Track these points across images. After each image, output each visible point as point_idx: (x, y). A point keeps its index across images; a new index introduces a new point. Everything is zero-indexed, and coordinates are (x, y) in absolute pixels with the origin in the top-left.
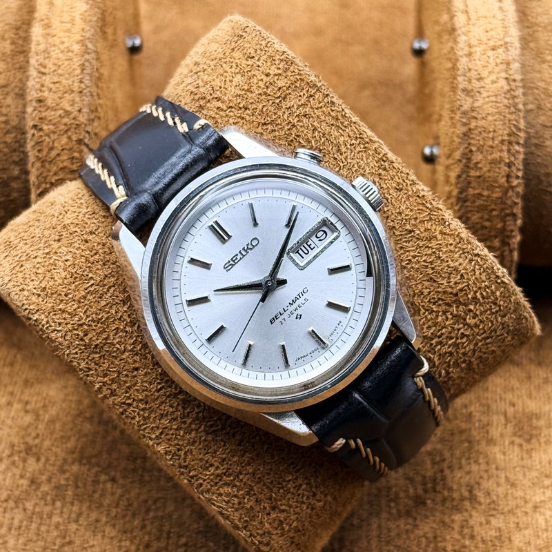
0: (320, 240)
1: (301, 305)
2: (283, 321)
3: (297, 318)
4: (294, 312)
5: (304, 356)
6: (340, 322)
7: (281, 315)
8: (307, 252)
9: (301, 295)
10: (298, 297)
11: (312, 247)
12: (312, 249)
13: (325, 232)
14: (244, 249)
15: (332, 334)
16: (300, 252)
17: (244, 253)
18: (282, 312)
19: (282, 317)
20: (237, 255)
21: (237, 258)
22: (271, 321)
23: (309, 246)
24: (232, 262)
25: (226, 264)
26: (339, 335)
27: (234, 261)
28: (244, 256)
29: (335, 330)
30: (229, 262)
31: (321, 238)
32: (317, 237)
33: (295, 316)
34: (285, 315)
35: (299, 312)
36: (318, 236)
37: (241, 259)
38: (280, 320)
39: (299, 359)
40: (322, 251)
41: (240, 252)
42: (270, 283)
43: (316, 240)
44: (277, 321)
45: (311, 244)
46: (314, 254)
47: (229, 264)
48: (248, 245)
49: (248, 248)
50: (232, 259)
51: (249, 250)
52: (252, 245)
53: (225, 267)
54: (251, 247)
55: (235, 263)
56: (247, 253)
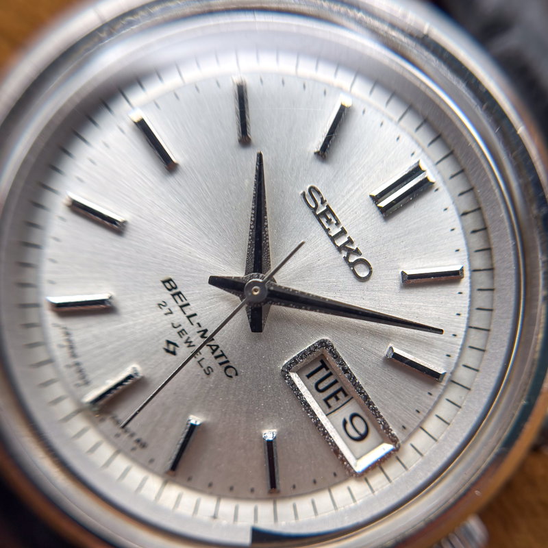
0: (345, 423)
1: (199, 358)
2: (166, 310)
3: (169, 342)
4: (185, 338)
6: (144, 446)
7: (181, 307)
8: (321, 386)
9: (223, 359)
10: (218, 353)
11: (332, 401)
12: (326, 400)
13: (362, 437)
14: (350, 241)
16: (323, 373)
17: (340, 242)
18: (189, 311)
19: (176, 309)
20: (338, 224)
21: (329, 221)
22: (169, 281)
23: (334, 395)
24: (322, 209)
25: (319, 193)
26: (113, 438)
27: (324, 214)
28: (333, 239)
30: (323, 202)
31: (349, 426)
32: (353, 416)
33: (174, 337)
34: (179, 317)
35: (182, 350)
36: (357, 421)
37: (327, 231)
38: (171, 302)
39: (67, 334)
40: (318, 424)
42: (256, 290)
43: (345, 412)
44: (167, 296)
45: (337, 399)
46: (314, 405)
47: (319, 202)
48: (357, 252)
49: (350, 252)
50: (329, 209)
51: (344, 254)
52: (357, 262)
53: (312, 189)
54: (353, 259)
55: (318, 217)
56: (340, 249)
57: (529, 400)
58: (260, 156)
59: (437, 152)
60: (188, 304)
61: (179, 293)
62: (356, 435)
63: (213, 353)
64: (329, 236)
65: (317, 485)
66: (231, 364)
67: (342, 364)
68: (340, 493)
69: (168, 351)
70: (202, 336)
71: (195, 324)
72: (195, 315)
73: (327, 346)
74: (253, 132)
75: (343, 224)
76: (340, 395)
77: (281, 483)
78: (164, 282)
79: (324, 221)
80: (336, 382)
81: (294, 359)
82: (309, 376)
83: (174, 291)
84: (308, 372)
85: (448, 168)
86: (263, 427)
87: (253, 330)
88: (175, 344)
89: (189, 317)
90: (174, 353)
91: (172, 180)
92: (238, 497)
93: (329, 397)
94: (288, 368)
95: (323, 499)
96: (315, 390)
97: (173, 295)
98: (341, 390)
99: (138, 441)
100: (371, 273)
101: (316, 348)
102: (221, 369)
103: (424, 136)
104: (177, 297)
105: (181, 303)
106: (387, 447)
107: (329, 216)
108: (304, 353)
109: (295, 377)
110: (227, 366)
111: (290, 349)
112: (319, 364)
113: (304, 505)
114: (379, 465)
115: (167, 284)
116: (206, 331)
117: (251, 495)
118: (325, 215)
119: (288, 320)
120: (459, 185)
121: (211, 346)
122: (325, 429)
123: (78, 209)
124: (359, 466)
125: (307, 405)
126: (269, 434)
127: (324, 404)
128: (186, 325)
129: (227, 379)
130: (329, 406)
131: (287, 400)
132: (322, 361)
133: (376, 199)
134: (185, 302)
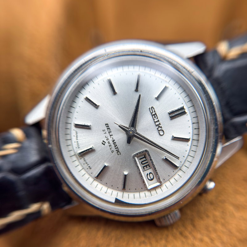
0: (147, 174)
1: (111, 147)
2: (104, 132)
3: (103, 141)
4: (108, 141)
5: (77, 137)
6: (90, 168)
7: (109, 132)
8: (143, 163)
9: (117, 149)
10: (116, 147)
11: (145, 168)
12: (143, 167)
13: (152, 180)
14: (160, 124)
15: (85, 160)
16: (144, 159)
17: (157, 123)
19: (107, 133)
20: (157, 118)
21: (155, 117)
22: (107, 124)
23: (146, 166)
24: (154, 113)
25: (154, 109)
26: (82, 164)
28: (155, 122)
29: (87, 163)
30: (154, 111)
31: (148, 176)
32: (150, 173)
33: (105, 140)
34: (108, 135)
35: (107, 144)
37: (154, 120)
39: (77, 133)
40: (140, 173)
41: (158, 121)
42: (131, 132)
43: (148, 172)
44: (106, 128)
45: (147, 167)
46: (140, 168)
47: (153, 111)
48: (161, 127)
49: (159, 127)
50: (156, 114)
51: (157, 127)
52: (160, 130)
53: (152, 107)
54: (159, 129)
55: (152, 115)
56: (156, 125)
57: (201, 179)
58: (140, 95)
59: (190, 104)
60: (111, 132)
61: (109, 128)
62: (150, 179)
63: (115, 147)
64: (154, 121)
65: (136, 190)
66: (119, 151)
67: (150, 158)
68: (142, 194)
69: (103, 143)
70: (113, 142)
71: (112, 138)
72: (112, 135)
73: (147, 152)
74: (139, 89)
75: (159, 119)
76: (148, 166)
77: (126, 187)
78: (106, 124)
79: (154, 117)
80: (147, 162)
81: (137, 153)
82: (140, 159)
83: (108, 127)
84: (140, 158)
85: (192, 109)
86: (124, 171)
87: (127, 143)
88: (105, 142)
89: (110, 135)
90: (104, 145)
91: (114, 97)
92: (113, 189)
93: (145, 166)
94: (135, 156)
95: (137, 195)
96: (141, 164)
97: (107, 129)
98: (148, 165)
99: (89, 167)
100: (164, 134)
101: (144, 151)
102: (116, 152)
103: (187, 99)
104: (108, 129)
105: (109, 131)
106: (158, 184)
107: (155, 116)
108: (140, 152)
109: (136, 159)
110: (118, 151)
111: (137, 150)
112: (144, 157)
113: (131, 195)
114: (155, 188)
115: (106, 125)
116: (114, 140)
117: (117, 189)
118: (154, 115)
119: (138, 142)
120: (194, 115)
121: (115, 145)
122: (142, 175)
123: (87, 99)
124: (149, 188)
125: (138, 167)
126: (126, 173)
127: (143, 168)
128: (109, 137)
129: (117, 155)
130: (144, 169)
131: (133, 164)
132: (145, 156)
133: (170, 114)
134: (110, 131)
